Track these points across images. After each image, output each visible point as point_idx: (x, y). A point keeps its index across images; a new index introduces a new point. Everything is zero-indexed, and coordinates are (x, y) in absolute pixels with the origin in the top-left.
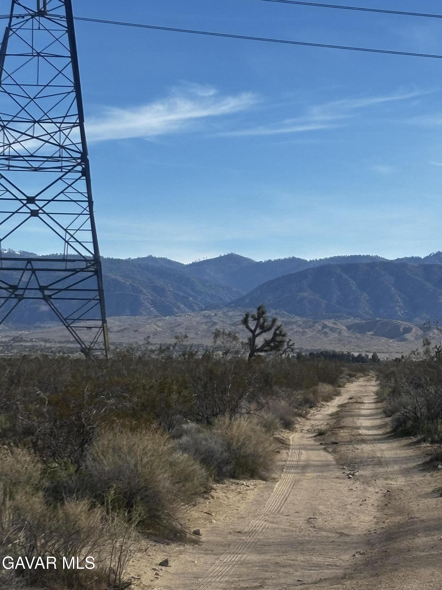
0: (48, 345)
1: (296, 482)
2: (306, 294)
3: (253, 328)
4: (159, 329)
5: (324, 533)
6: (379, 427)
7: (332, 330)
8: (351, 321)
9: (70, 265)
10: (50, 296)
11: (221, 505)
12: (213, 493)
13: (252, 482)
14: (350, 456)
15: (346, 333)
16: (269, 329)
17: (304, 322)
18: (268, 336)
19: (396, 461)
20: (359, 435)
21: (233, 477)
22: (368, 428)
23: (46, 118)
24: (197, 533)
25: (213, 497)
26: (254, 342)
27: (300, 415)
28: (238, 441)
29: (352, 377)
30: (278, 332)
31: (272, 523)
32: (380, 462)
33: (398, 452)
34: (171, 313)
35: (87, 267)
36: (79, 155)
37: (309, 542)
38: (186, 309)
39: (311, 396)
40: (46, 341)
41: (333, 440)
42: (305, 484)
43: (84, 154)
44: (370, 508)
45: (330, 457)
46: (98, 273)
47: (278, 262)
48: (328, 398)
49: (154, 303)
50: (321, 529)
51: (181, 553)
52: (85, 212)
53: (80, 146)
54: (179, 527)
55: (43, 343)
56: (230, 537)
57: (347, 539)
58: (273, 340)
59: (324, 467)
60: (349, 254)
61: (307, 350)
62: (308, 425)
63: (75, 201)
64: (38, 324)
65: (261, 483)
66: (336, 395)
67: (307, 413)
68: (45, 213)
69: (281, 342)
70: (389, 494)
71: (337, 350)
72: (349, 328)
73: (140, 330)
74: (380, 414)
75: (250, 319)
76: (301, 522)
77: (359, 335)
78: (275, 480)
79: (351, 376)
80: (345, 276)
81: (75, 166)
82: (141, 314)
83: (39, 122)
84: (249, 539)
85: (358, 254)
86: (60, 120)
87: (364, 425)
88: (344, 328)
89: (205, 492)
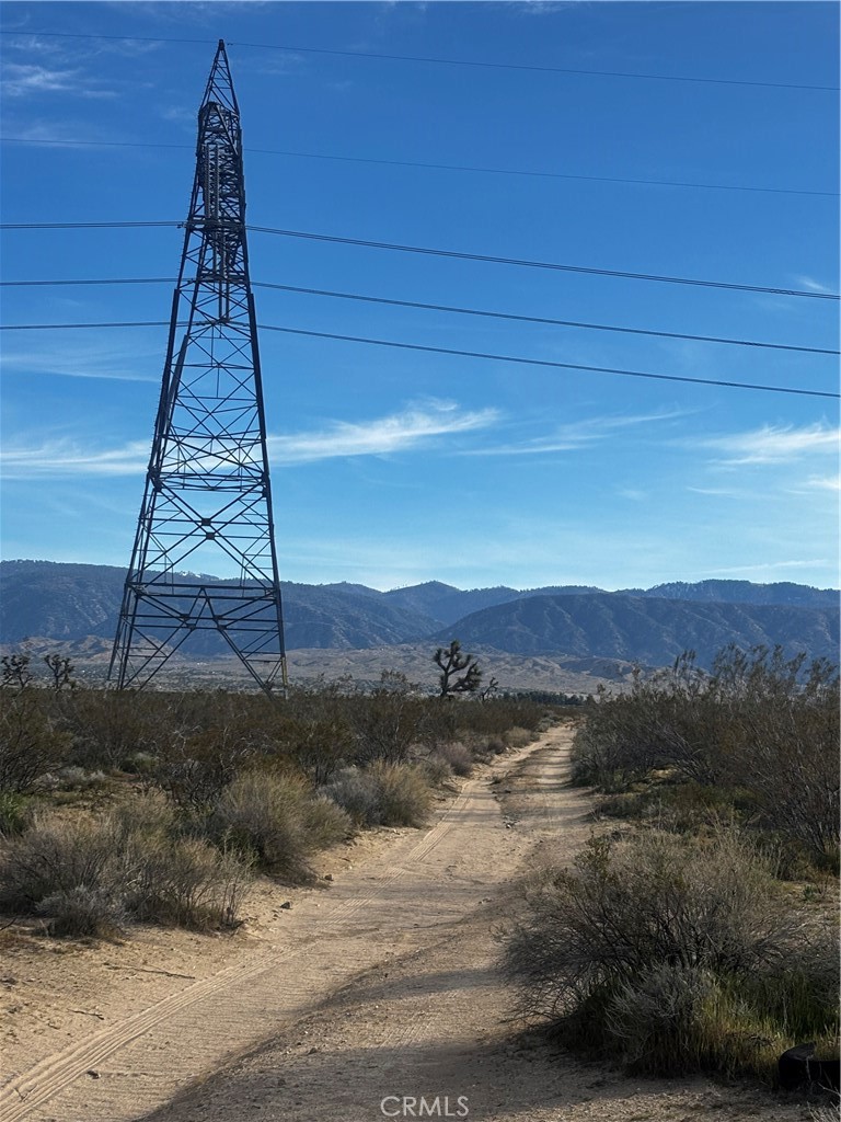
0: (229, 678)
1: (451, 830)
2: (516, 628)
3: (446, 665)
4: (352, 663)
5: (459, 881)
6: (562, 776)
7: (543, 667)
8: (565, 658)
9: (248, 593)
10: (225, 627)
11: (363, 852)
12: (357, 840)
13: (405, 830)
14: (518, 805)
15: (558, 671)
16: (463, 667)
17: (513, 659)
18: (463, 674)
19: (562, 812)
20: (536, 784)
21: (384, 825)
22: (549, 777)
23: (224, 433)
24: (329, 878)
25: (355, 844)
26: (447, 680)
27: (483, 762)
28: (391, 786)
29: (555, 722)
30: (473, 670)
31: (410, 870)
32: (545, 813)
33: (570, 802)
34: (365, 646)
35: (266, 596)
36: (260, 475)
37: (439, 889)
38: (383, 642)
39: (499, 741)
40: (226, 674)
41: (507, 789)
42: (458, 833)
43: (265, 474)
44: (516, 858)
45: (497, 806)
46: (277, 602)
47: (485, 591)
48: (523, 743)
49: (347, 634)
50: (457, 877)
51: (306, 896)
52: (265, 536)
53: (261, 465)
54: (308, 871)
55: (223, 677)
56: (362, 883)
57: (480, 887)
58: (467, 678)
59: (488, 816)
60: (564, 585)
61: (515, 690)
62: (488, 772)
63: (255, 524)
64: (218, 655)
65: (413, 831)
66: (533, 741)
67: (492, 759)
68: (220, 536)
69: (477, 681)
70: (540, 846)
71: (549, 690)
72: (562, 666)
73: (331, 664)
74: (567, 762)
75: (443, 656)
76: (439, 870)
77: (573, 675)
78: (429, 828)
79: (556, 720)
80: (559, 608)
81: (255, 486)
82: (332, 646)
83: (217, 438)
84: (381, 885)
85: (573, 585)
86: (240, 436)
87: (547, 773)
88: (557, 666)
89: (347, 839)
